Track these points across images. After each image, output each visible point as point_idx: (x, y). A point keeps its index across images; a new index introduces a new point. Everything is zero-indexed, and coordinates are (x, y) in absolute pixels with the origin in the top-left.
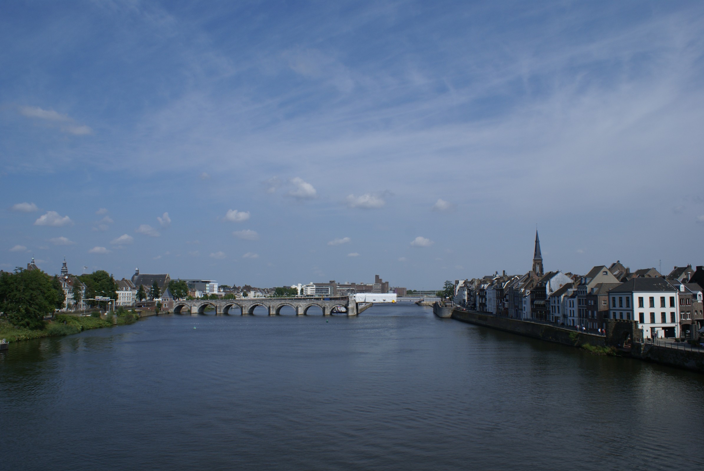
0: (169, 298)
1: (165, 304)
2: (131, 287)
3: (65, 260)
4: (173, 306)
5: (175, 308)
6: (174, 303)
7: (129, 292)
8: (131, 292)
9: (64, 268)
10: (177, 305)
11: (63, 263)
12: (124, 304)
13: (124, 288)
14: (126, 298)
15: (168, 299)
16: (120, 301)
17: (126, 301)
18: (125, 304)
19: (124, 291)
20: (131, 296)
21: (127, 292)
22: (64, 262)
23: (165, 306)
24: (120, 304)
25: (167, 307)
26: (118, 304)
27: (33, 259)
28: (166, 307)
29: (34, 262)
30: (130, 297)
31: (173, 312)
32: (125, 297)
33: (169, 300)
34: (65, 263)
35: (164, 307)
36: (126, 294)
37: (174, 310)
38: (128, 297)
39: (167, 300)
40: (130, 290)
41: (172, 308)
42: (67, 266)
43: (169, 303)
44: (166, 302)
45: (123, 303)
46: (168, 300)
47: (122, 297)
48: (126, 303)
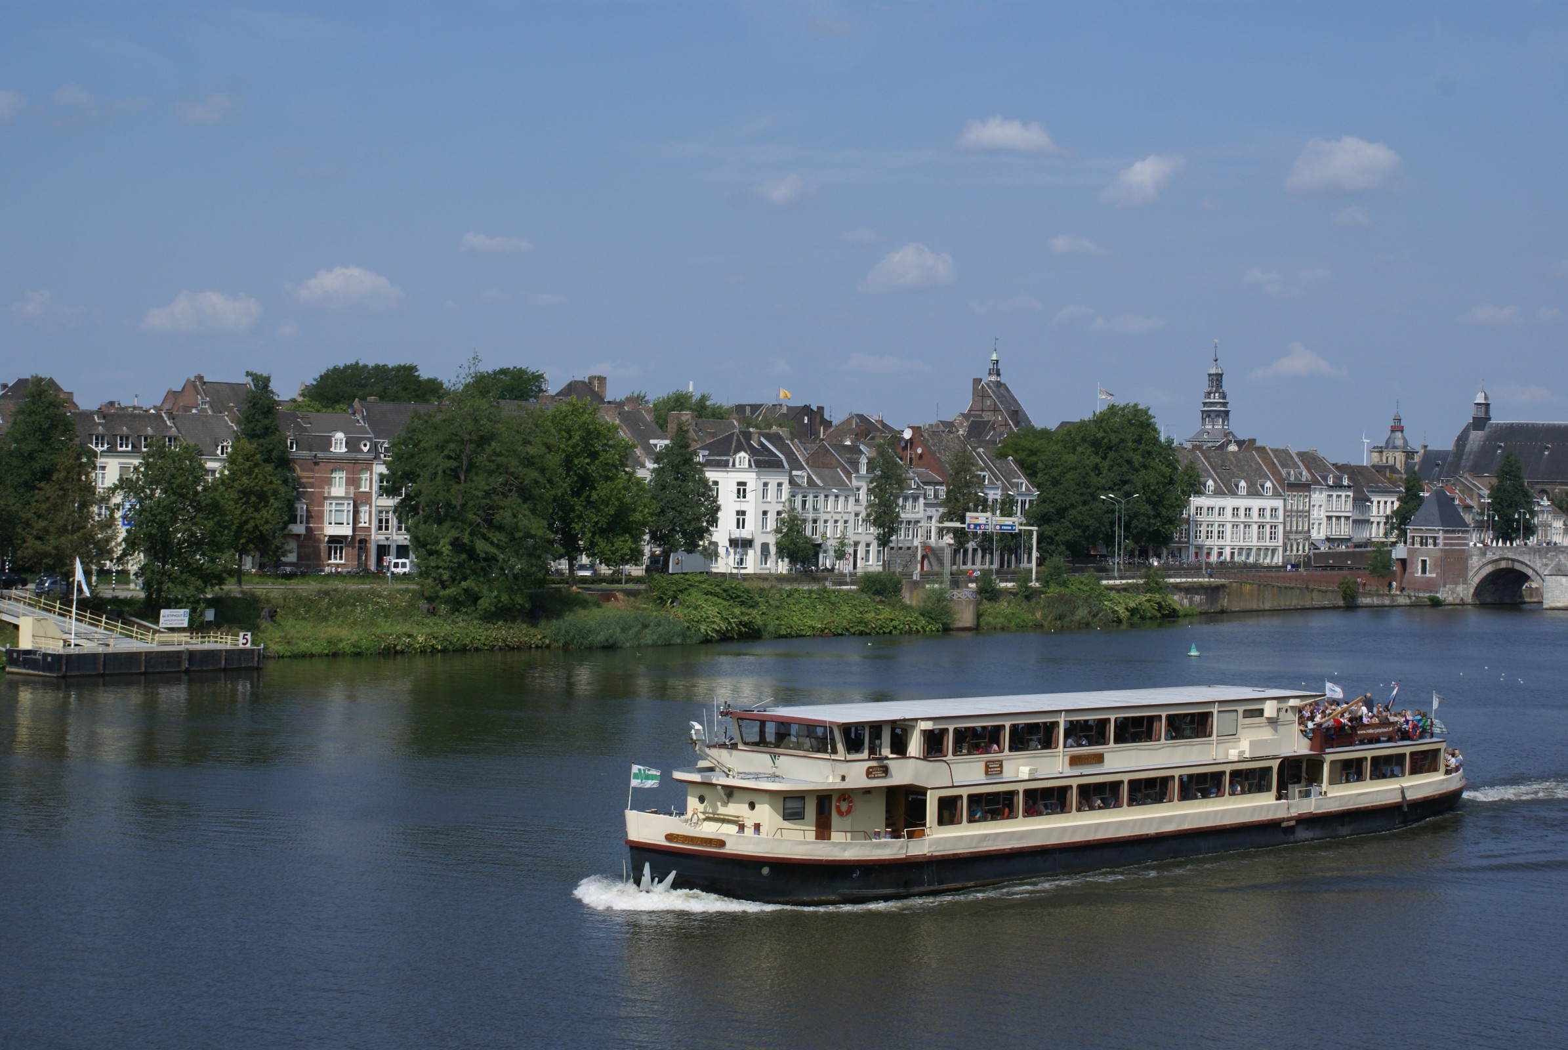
0: (1441, 535)
1: (1424, 562)
2: (1281, 480)
3: (1216, 360)
4: (1471, 574)
5: (1477, 580)
6: (1475, 558)
7: (1268, 504)
8: (1278, 503)
9: (1216, 398)
10: (1489, 569)
11: (1210, 375)
12: (1240, 554)
13: (1243, 484)
14: (1255, 527)
15: (1435, 539)
16: (1221, 542)
17: (1254, 542)
18: (1248, 555)
19: (1242, 497)
20: (1281, 519)
21: (1255, 503)
22: (1213, 371)
23: (1424, 571)
24: (1220, 554)
25: (1434, 575)
26: (1208, 554)
27: (994, 357)
28: (1428, 575)
29: (998, 374)
30: (1274, 527)
31: (1469, 599)
32: (1247, 526)
33: (1440, 541)
34: (1221, 375)
35: (1419, 574)
36: (1255, 513)
37: (1472, 591)
38: (1261, 526)
39: (1430, 541)
40: (1276, 494)
41: (1465, 582)
42: (1226, 387)
43: (1439, 554)
44: (1428, 553)
45: (1236, 551)
46: (1435, 544)
47: (1229, 527)
48: (1253, 553)
